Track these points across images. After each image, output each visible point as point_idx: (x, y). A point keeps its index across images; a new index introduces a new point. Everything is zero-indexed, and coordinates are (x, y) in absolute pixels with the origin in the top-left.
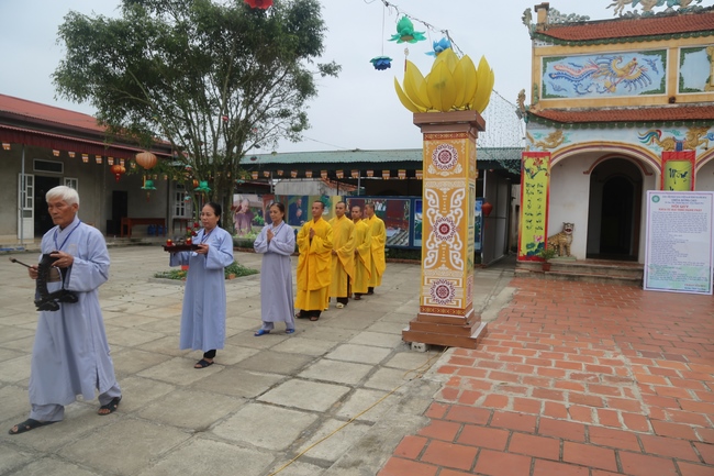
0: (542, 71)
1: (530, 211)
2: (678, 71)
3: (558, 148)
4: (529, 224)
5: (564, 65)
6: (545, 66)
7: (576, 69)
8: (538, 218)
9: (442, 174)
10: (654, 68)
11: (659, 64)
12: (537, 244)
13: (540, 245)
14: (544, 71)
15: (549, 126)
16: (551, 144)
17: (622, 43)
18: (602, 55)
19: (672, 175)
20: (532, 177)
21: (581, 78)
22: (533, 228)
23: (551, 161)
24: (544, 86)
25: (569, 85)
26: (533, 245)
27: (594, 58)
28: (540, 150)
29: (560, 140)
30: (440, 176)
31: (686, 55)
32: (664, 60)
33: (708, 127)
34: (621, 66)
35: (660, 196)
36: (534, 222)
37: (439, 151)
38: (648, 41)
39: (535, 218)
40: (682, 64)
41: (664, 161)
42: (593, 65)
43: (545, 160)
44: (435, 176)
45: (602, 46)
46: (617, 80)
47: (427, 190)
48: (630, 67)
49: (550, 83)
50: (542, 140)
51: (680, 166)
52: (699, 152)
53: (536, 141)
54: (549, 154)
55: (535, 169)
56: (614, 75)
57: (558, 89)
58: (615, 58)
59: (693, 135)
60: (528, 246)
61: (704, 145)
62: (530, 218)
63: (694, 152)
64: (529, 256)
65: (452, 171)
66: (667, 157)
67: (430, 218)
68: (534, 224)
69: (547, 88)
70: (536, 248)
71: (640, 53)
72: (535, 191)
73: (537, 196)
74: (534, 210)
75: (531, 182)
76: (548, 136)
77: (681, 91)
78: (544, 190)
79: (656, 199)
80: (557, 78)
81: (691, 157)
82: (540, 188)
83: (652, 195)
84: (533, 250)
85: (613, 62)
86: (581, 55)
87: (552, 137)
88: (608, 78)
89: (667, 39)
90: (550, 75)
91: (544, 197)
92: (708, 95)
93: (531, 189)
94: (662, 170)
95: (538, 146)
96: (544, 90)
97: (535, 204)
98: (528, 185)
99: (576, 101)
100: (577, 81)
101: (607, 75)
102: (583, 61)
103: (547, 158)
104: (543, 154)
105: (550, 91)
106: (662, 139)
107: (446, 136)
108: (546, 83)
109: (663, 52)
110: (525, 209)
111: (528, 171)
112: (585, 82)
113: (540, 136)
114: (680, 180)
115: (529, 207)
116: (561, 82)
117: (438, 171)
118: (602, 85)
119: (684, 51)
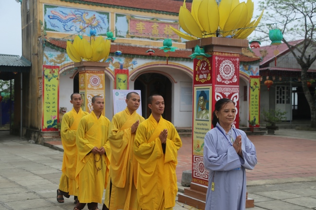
0: (44, 13)
1: (48, 101)
2: (115, 25)
3: (63, 63)
4: (48, 109)
5: (57, 12)
6: (45, 10)
7: (64, 15)
8: (53, 105)
9: (94, 88)
10: (104, 22)
11: (106, 20)
12: (53, 120)
13: (55, 121)
14: (45, 13)
15: (57, 50)
16: (59, 61)
17: (88, 5)
18: (78, 9)
19: (119, 82)
20: (49, 80)
21: (67, 21)
22: (51, 111)
23: (59, 71)
24: (45, 23)
25: (60, 24)
26: (51, 121)
27: (73, 11)
28: (52, 64)
29: (63, 59)
30: (93, 89)
31: (118, 18)
32: (108, 18)
33: (133, 58)
34: (88, 18)
35: (119, 92)
36: (51, 108)
37: (93, 78)
38: (101, 6)
39: (51, 105)
40: (116, 22)
41: (116, 74)
42: (73, 15)
43: (56, 71)
44: (91, 89)
45: (78, 4)
46: (86, 25)
47: (88, 95)
48: (92, 19)
49: (48, 21)
50: (53, 58)
51: (122, 77)
52: (130, 70)
53: (50, 59)
54: (58, 67)
55: (50, 75)
56: (84, 22)
57: (53, 26)
58: (84, 12)
59: (127, 61)
60: (48, 122)
61: (131, 66)
62: (48, 105)
63: (128, 70)
64: (49, 128)
65: (98, 87)
66: (117, 72)
67: (89, 107)
68: (51, 109)
69: (47, 24)
70: (52, 123)
71: (97, 12)
72: (51, 89)
73: (52, 92)
74: (51, 100)
75: (49, 83)
76: (56, 56)
77: (116, 36)
78: (56, 88)
79: (117, 94)
80: (53, 18)
81: (126, 72)
82: (54, 87)
83: (115, 92)
84: (51, 124)
85: (83, 15)
86: (66, 7)
87: (59, 57)
88: (81, 23)
89: (109, 7)
90: (49, 16)
91: (56, 92)
92: (128, 40)
93: (49, 88)
94: (115, 79)
95: (51, 61)
96: (46, 25)
97: (51, 97)
98: (47, 85)
99: (64, 34)
100: (65, 22)
101: (80, 22)
102: (68, 11)
103: (57, 69)
104: (55, 67)
105: (49, 26)
106: (114, 62)
107: (95, 72)
108: (46, 21)
109: (107, 14)
110: (46, 100)
111: (47, 76)
112: (70, 24)
113: (52, 56)
114: (123, 84)
115: (48, 98)
116: (55, 22)
117: (92, 87)
118: (78, 27)
119: (118, 15)
